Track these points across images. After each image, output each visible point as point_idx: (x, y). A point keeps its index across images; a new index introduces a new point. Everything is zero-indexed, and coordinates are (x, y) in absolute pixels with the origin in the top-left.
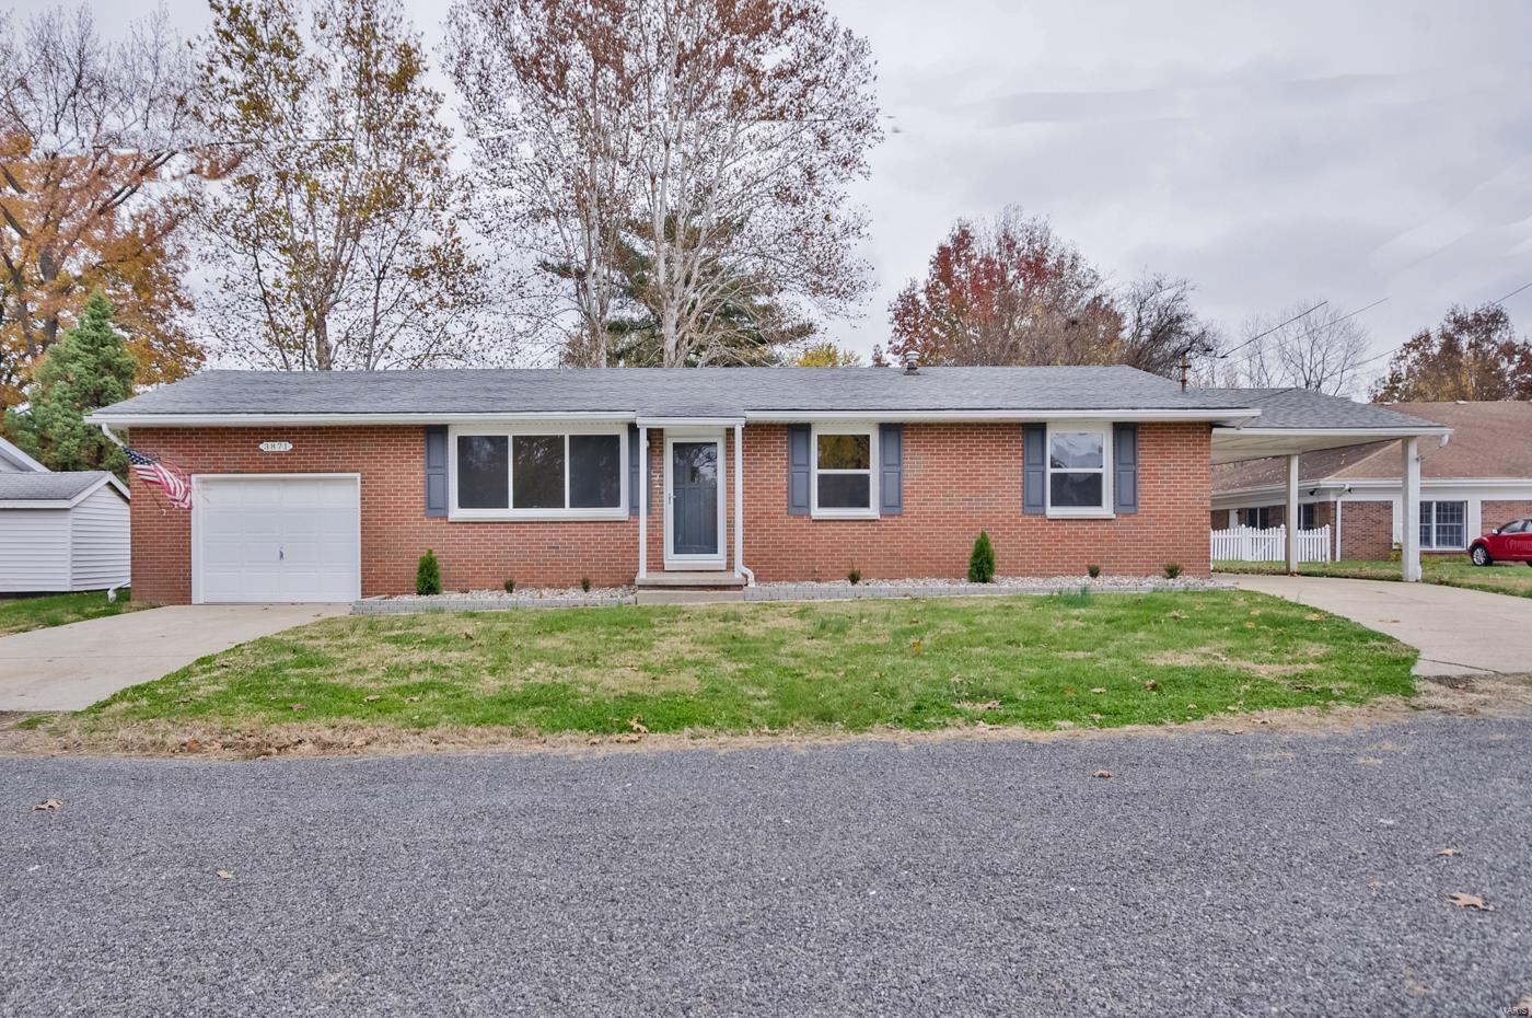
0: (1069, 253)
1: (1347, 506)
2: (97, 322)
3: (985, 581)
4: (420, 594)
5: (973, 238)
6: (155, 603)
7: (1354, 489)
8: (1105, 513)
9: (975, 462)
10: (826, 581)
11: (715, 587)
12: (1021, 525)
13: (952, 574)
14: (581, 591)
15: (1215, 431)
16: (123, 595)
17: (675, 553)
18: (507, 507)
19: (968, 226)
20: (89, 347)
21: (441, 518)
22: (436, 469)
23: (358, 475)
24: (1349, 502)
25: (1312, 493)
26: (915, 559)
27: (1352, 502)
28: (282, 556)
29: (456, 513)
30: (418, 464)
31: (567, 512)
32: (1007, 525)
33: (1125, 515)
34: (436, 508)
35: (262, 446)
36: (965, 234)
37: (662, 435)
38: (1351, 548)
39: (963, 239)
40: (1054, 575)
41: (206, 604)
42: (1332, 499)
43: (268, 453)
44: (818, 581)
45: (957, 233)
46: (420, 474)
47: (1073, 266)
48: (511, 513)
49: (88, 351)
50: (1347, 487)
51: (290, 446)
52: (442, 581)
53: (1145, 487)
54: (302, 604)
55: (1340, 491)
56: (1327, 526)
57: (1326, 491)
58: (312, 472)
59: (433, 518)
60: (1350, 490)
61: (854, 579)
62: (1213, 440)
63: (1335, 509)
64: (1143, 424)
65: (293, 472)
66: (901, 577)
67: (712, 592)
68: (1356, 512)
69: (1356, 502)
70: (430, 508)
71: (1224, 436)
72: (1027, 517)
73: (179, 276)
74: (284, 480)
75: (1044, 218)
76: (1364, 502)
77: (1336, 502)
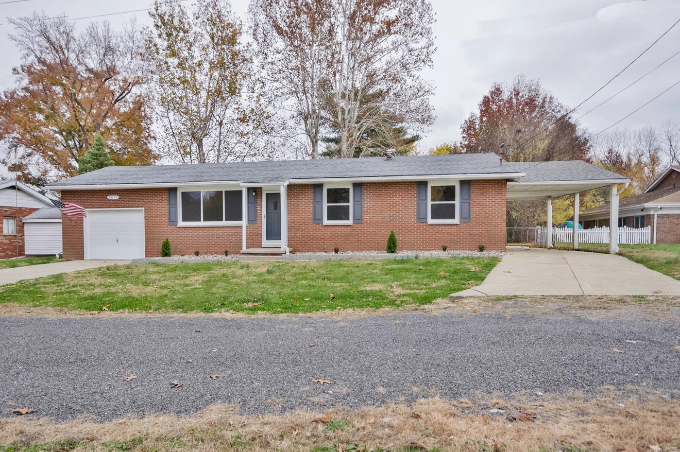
0: (549, 95)
1: (658, 216)
2: (98, 147)
3: (393, 252)
4: (162, 256)
5: (502, 91)
6: (71, 259)
7: (663, 208)
8: (455, 222)
9: (395, 199)
10: (329, 252)
11: (273, 254)
12: (416, 227)
13: (378, 249)
14: (224, 256)
15: (508, 183)
16: (61, 256)
17: (267, 240)
18: (200, 221)
19: (499, 85)
20: (95, 157)
21: (175, 226)
22: (172, 205)
23: (144, 208)
24: (661, 215)
25: (642, 210)
26: (368, 242)
27: (663, 215)
28: (117, 241)
29: (181, 223)
30: (165, 204)
31: (224, 223)
32: (410, 227)
33: (464, 223)
34: (173, 221)
35: (108, 197)
36: (498, 89)
37: (261, 190)
38: (662, 237)
39: (497, 92)
40: (431, 250)
41: (91, 260)
42: (652, 213)
43: (110, 200)
44: (326, 252)
45: (493, 89)
46: (167, 207)
47: (550, 102)
48: (202, 223)
49: (94, 159)
50: (659, 207)
51: (118, 197)
52: (171, 251)
53: (474, 210)
54: (124, 260)
55: (656, 209)
56: (649, 226)
57: (648, 209)
58: (126, 207)
59: (171, 225)
60: (661, 208)
61: (336, 251)
62: (507, 187)
63: (654, 218)
64: (474, 180)
65: (119, 207)
66: (362, 250)
67: (270, 256)
68: (665, 219)
69: (665, 215)
70: (170, 222)
71: (513, 186)
72: (419, 224)
73: (150, 126)
74: (118, 211)
75: (537, 80)
76: (669, 214)
77: (654, 215)
